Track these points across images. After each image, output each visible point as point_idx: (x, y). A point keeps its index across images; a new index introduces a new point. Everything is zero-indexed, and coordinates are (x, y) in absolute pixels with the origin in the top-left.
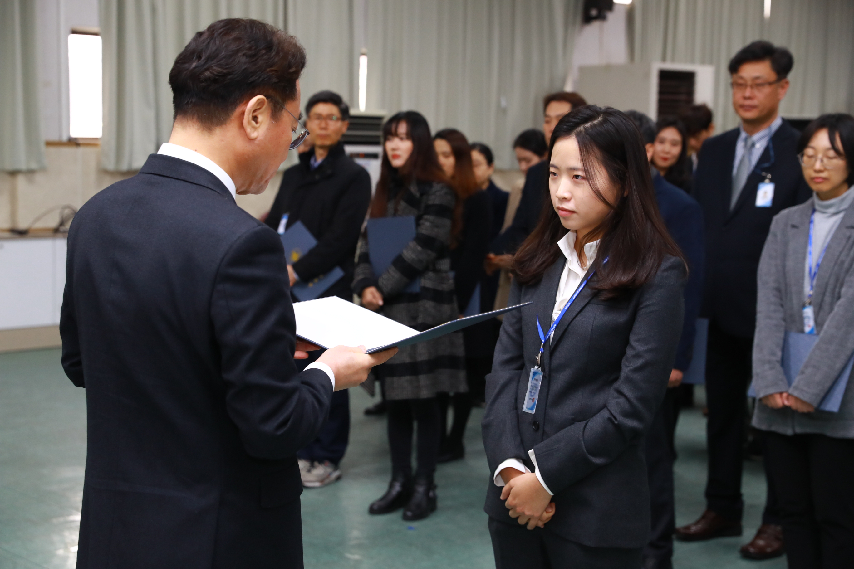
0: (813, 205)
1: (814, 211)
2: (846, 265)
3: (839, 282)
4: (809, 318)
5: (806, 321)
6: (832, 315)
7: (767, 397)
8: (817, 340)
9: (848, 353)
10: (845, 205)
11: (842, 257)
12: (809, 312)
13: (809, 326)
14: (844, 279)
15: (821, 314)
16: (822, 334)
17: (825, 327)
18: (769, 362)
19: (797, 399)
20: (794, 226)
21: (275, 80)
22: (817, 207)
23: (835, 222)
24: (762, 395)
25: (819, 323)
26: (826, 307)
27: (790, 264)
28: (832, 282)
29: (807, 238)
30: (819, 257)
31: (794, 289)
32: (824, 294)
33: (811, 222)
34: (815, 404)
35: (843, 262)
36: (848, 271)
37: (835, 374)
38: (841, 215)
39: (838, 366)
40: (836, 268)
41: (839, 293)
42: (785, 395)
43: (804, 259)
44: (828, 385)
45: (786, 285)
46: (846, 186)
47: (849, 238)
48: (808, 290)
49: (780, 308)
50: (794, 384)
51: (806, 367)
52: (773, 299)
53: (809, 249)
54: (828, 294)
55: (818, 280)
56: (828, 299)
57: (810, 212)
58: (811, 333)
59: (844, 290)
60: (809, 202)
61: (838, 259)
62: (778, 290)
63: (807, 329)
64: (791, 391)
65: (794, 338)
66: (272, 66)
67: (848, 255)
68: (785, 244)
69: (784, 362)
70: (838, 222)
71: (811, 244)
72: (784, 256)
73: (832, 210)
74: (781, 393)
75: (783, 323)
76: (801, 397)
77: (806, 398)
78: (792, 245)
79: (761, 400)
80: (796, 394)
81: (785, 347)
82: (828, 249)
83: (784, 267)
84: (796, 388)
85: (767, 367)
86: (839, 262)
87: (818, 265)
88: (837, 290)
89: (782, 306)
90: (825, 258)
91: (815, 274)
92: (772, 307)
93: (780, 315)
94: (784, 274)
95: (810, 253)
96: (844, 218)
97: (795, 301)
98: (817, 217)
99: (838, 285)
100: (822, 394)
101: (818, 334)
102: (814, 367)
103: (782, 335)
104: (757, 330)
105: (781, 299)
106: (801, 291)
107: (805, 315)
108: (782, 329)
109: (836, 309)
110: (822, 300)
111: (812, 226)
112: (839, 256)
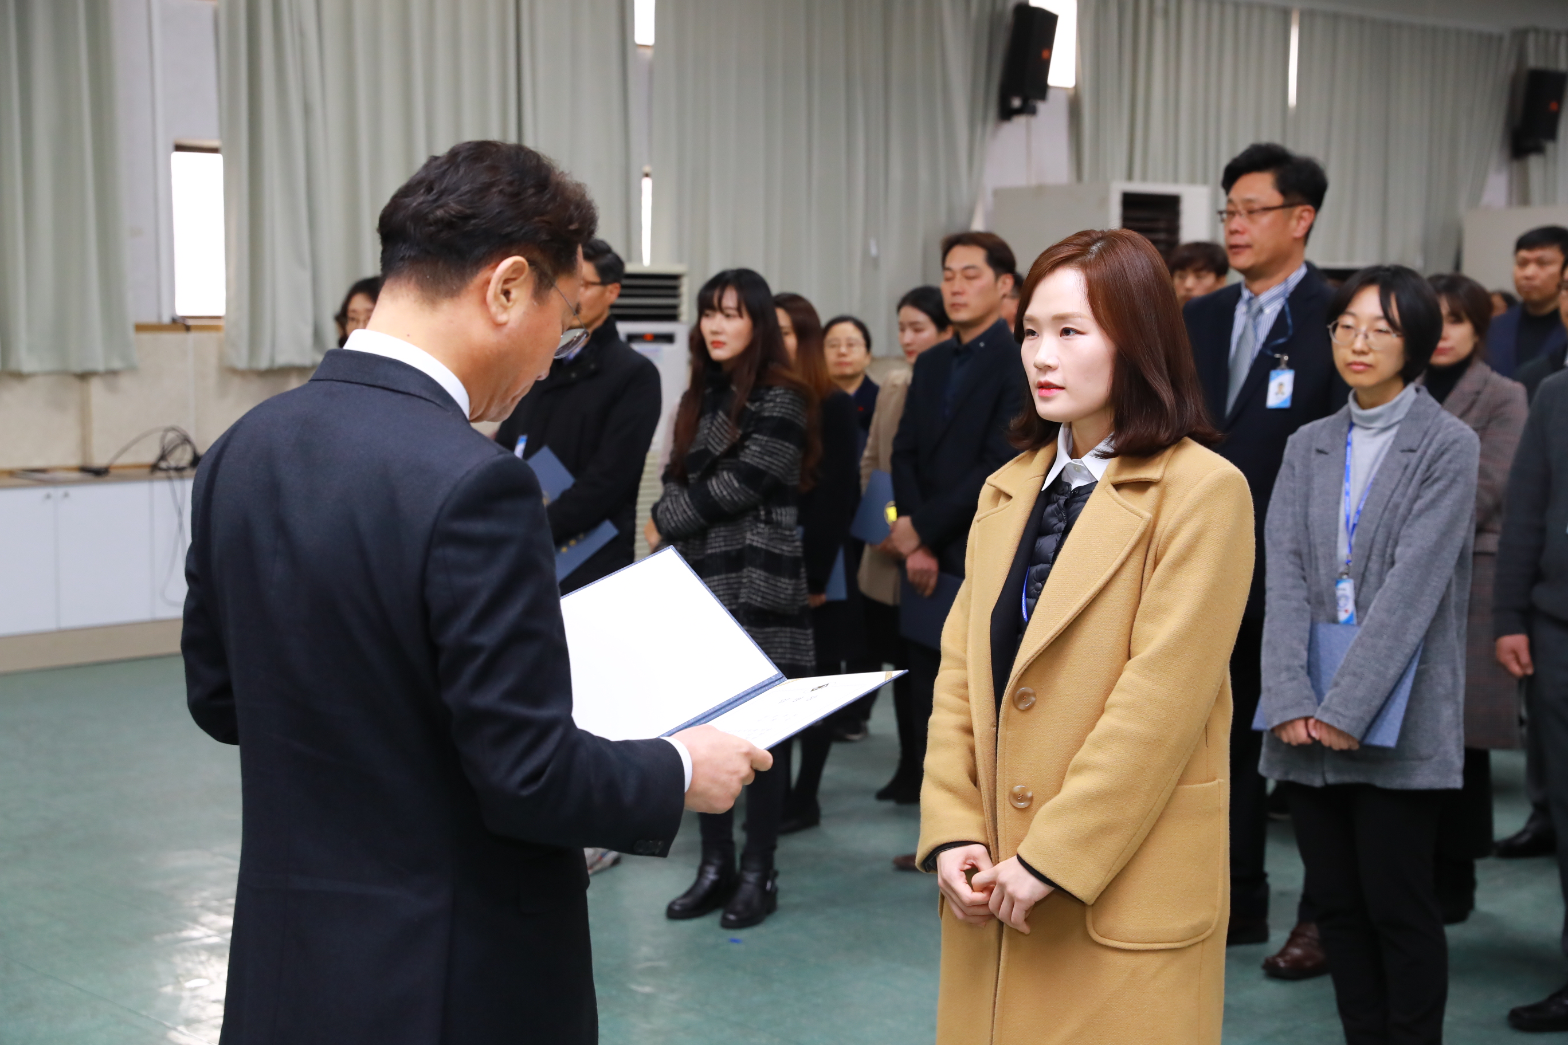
0: (1349, 415)
1: (1352, 425)
2: (1402, 510)
3: (1393, 539)
4: (1346, 597)
5: (1342, 603)
6: (1380, 591)
7: (1283, 726)
8: (1358, 632)
9: (1408, 651)
10: (1399, 415)
11: (1396, 498)
12: (1346, 589)
13: (1346, 611)
14: (1399, 533)
15: (1364, 589)
16: (1365, 622)
17: (1371, 610)
18: (1288, 668)
19: (1329, 727)
20: (1320, 452)
21: (544, 237)
22: (1355, 420)
23: (1385, 443)
24: (1276, 722)
25: (1360, 605)
26: (1372, 579)
27: (1315, 511)
28: (1380, 538)
29: (1343, 469)
30: (1361, 500)
31: (1321, 551)
32: (1369, 558)
33: (1348, 444)
34: (1357, 735)
35: (1397, 506)
36: (1404, 520)
37: (1389, 685)
38: (1393, 431)
39: (1393, 672)
40: (1387, 515)
41: (1392, 556)
42: (1311, 722)
43: (1338, 503)
44: (1377, 703)
45: (1310, 545)
46: (1400, 384)
47: (1406, 467)
48: (1343, 552)
49: (1302, 582)
50: (1323, 704)
51: (1342, 675)
52: (1291, 568)
53: (1346, 486)
54: (1374, 557)
55: (1358, 535)
56: (1374, 566)
57: (1345, 429)
58: (1348, 622)
59: (1399, 550)
60: (1343, 411)
61: (1389, 502)
62: (1298, 554)
63: (1343, 616)
64: (1319, 714)
65: (1324, 630)
66: (542, 215)
67: (1404, 495)
68: (1308, 480)
69: (1312, 669)
70: (1390, 443)
71: (1348, 480)
72: (1307, 498)
73: (1379, 424)
74: (1306, 719)
75: (1308, 607)
76: (1336, 725)
77: (1342, 725)
78: (1318, 482)
79: (1273, 730)
80: (1326, 719)
81: (1312, 646)
82: (1374, 485)
83: (1306, 516)
84: (1326, 709)
85: (1284, 676)
86: (1390, 505)
87: (1358, 512)
88: (1389, 550)
89: (1304, 579)
90: (1368, 498)
91: (1354, 525)
92: (1289, 581)
93: (1303, 593)
94: (1307, 527)
95: (1347, 493)
96: (1397, 436)
97: (1322, 571)
98: (1357, 436)
99: (1391, 542)
100: (1368, 719)
101: (1359, 623)
102: (1355, 674)
103: (1307, 625)
104: (1266, 619)
105: (1303, 569)
106: (1332, 554)
107: (1339, 593)
108: (1307, 616)
109: (1388, 580)
110: (1366, 566)
111: (1349, 448)
112: (1391, 496)
